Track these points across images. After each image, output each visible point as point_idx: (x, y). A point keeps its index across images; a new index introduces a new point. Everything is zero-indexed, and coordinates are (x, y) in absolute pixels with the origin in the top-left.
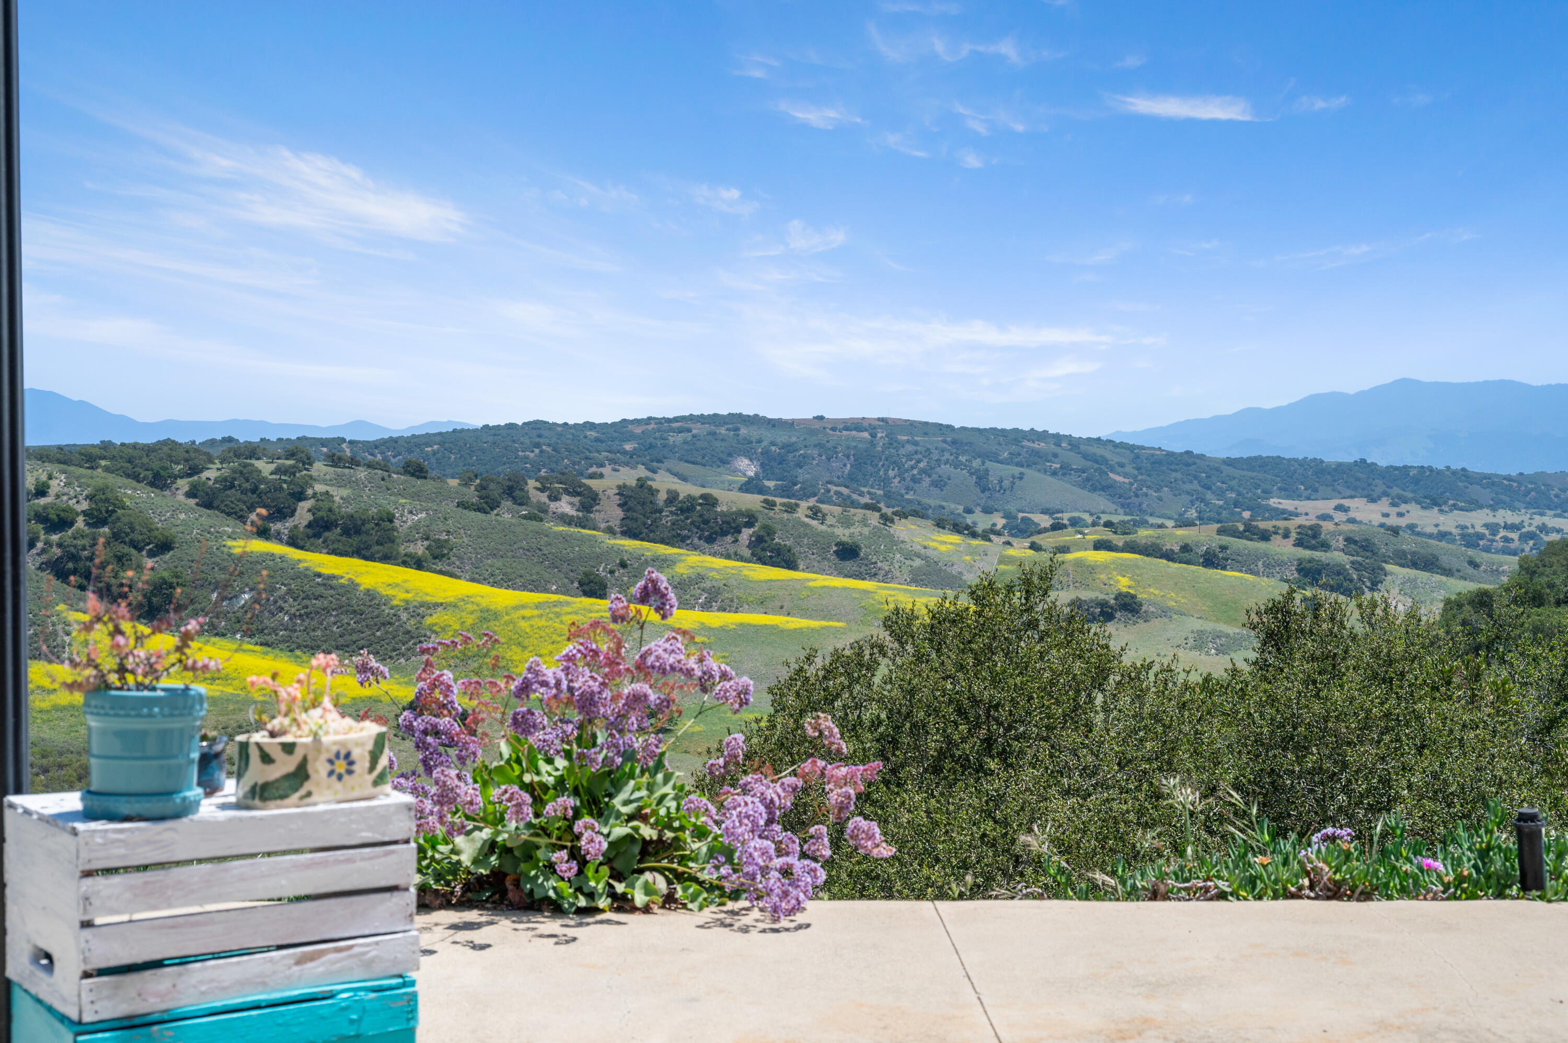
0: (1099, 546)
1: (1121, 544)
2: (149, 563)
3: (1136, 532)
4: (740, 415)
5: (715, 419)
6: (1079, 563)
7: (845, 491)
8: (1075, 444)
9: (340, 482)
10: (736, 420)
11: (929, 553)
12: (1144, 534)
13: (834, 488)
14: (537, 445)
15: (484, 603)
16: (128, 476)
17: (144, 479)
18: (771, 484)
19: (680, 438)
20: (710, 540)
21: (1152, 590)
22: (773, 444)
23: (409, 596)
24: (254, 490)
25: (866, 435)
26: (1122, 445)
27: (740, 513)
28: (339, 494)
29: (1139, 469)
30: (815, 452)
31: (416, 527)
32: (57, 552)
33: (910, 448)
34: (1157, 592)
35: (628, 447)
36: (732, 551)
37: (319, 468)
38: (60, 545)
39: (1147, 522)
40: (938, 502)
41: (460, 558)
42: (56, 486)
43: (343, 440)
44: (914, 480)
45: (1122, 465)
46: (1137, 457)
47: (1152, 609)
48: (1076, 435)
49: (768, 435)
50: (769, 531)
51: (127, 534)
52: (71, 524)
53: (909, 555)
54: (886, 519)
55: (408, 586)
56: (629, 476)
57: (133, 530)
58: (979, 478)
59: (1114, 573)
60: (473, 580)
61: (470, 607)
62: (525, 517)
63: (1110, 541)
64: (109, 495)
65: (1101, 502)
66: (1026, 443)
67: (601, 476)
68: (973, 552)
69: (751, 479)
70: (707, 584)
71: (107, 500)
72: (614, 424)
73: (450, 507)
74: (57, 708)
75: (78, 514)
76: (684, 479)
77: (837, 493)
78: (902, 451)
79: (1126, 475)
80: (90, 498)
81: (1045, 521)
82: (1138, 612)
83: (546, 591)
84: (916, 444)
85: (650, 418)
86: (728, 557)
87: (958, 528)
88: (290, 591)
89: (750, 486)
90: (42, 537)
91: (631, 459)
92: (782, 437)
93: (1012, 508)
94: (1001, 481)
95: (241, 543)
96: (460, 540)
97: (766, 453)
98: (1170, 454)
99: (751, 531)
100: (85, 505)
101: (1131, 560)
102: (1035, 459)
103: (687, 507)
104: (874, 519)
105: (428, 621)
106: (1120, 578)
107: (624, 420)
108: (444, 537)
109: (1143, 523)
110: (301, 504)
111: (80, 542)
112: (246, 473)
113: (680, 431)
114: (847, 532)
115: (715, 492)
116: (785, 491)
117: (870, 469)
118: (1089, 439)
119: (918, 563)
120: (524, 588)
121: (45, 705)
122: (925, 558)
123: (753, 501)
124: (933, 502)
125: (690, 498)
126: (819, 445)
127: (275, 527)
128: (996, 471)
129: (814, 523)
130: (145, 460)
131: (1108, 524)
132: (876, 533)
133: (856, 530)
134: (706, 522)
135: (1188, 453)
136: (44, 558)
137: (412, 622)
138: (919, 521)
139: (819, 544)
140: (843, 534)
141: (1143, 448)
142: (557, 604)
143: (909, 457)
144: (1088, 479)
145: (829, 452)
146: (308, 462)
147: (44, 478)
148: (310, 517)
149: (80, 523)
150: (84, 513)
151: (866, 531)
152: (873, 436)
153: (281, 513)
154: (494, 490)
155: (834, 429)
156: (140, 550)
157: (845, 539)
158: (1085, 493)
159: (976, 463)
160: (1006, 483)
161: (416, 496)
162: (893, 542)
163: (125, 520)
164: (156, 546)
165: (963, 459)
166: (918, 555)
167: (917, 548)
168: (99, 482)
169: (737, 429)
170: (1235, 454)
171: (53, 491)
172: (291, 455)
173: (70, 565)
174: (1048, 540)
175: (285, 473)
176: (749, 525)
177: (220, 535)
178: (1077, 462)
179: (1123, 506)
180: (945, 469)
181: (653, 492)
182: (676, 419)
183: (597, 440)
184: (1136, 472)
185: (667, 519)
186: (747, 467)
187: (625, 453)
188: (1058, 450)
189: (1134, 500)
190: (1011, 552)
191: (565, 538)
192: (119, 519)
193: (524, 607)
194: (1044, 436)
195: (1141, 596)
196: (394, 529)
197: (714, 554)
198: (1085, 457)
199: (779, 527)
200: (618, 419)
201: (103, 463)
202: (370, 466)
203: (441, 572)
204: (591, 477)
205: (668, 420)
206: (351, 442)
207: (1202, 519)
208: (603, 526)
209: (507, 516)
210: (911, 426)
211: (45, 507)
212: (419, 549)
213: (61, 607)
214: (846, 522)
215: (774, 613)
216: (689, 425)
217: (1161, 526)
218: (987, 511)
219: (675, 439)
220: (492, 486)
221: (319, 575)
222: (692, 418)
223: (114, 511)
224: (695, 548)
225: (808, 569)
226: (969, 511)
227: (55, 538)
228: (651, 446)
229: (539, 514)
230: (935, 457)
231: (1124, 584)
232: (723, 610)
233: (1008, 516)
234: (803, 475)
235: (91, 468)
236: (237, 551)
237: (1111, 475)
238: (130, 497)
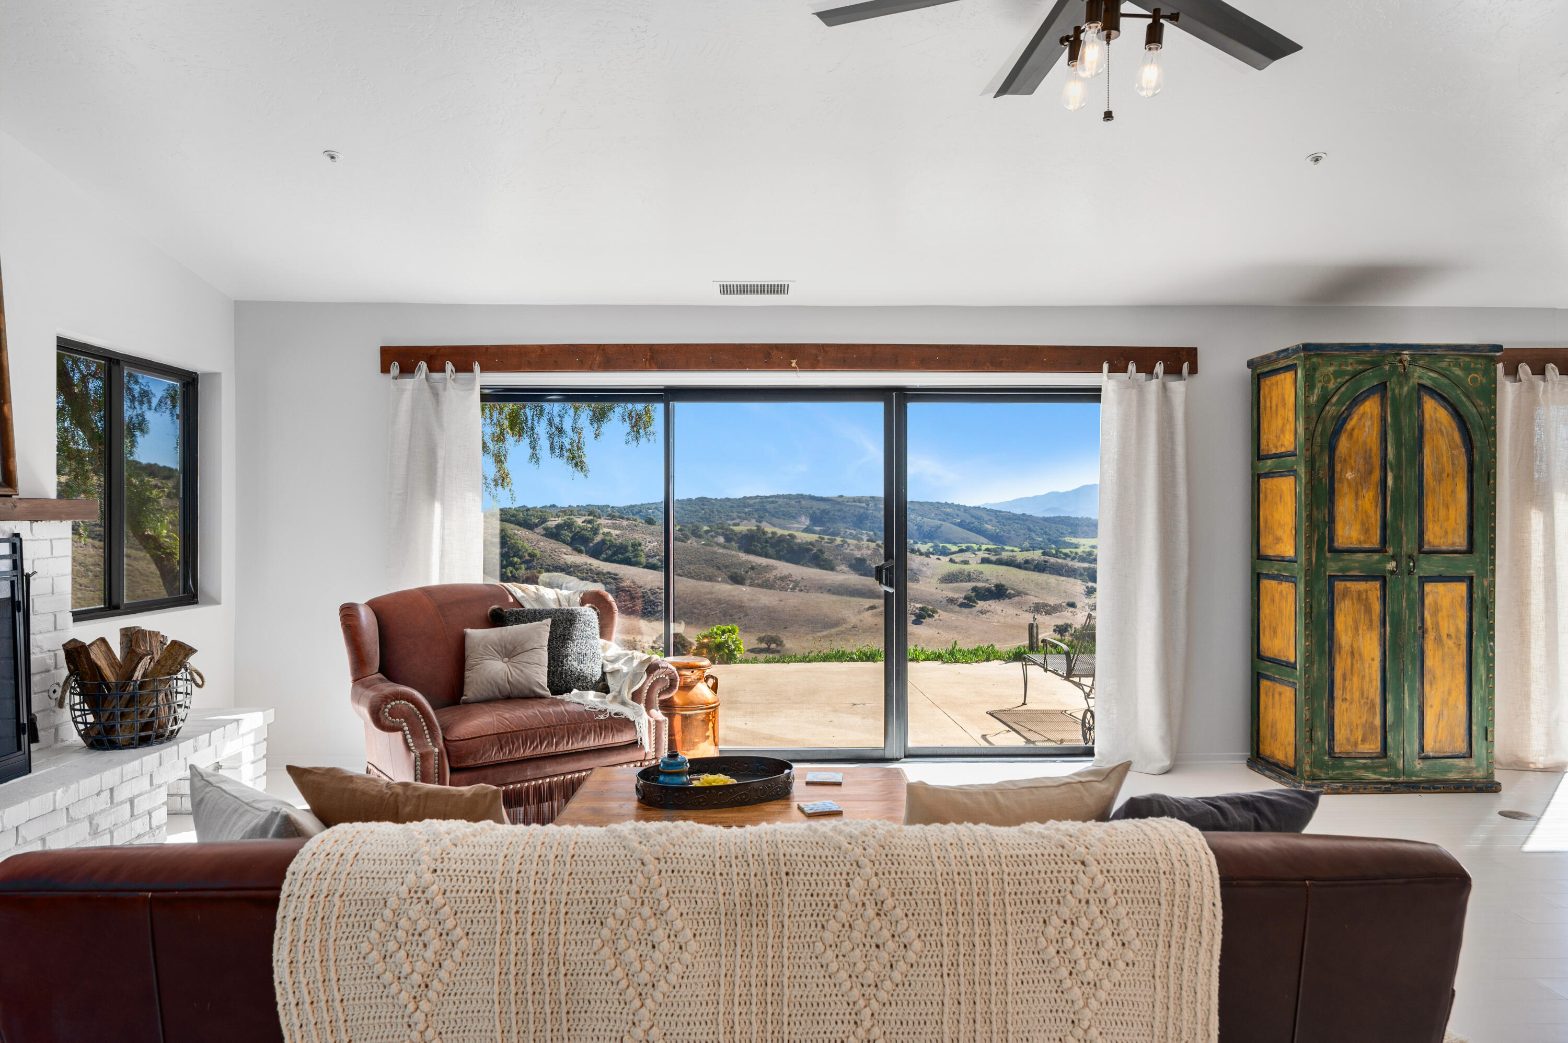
0: (982, 561)
1: (994, 560)
3: (1002, 554)
6: (974, 570)
7: (854, 532)
8: (967, 509)
9: (614, 527)
10: (800, 497)
12: (1005, 555)
13: (849, 531)
14: (703, 511)
18: (818, 528)
19: (772, 506)
22: (817, 509)
25: (864, 505)
26: (991, 510)
27: (806, 544)
28: (614, 533)
29: (999, 522)
30: (839, 512)
31: (652, 549)
35: (747, 510)
39: (1006, 549)
45: (992, 520)
46: (998, 516)
48: (968, 505)
49: (814, 505)
58: (920, 527)
60: (680, 575)
62: (704, 545)
63: (989, 558)
65: (982, 539)
66: (943, 509)
69: (808, 527)
72: (739, 499)
76: (779, 526)
79: (993, 525)
81: (953, 549)
85: (757, 496)
89: (807, 530)
91: (749, 517)
92: (824, 506)
93: (937, 540)
94: (932, 527)
97: (814, 513)
98: (1015, 515)
99: (813, 552)
102: (948, 518)
103: (781, 541)
107: (745, 497)
109: (1003, 549)
110: (597, 538)
112: (570, 522)
113: (773, 502)
117: (866, 521)
118: (974, 507)
125: (782, 536)
126: (842, 509)
128: (929, 523)
129: (844, 548)
131: (987, 550)
132: (874, 553)
133: (864, 552)
134: (791, 548)
135: (1024, 514)
139: (846, 559)
140: (858, 554)
141: (1002, 511)
144: (973, 528)
145: (846, 513)
146: (599, 517)
151: (869, 552)
152: (868, 505)
154: (688, 531)
155: (848, 502)
158: (973, 535)
159: (919, 518)
160: (934, 529)
169: (799, 502)
170: (1047, 515)
172: (590, 514)
176: (811, 549)
178: (968, 518)
179: (993, 541)
181: (764, 533)
182: (770, 497)
183: (732, 507)
184: (997, 524)
186: (806, 521)
187: (747, 513)
188: (958, 512)
189: (998, 538)
198: (972, 516)
200: (740, 497)
205: (766, 497)
207: (1033, 548)
209: (695, 544)
212: (654, 560)
216: (776, 500)
217: (1013, 551)
218: (924, 543)
219: (770, 506)
222: (778, 496)
226: (916, 543)
228: (759, 510)
229: (710, 543)
237: (986, 525)
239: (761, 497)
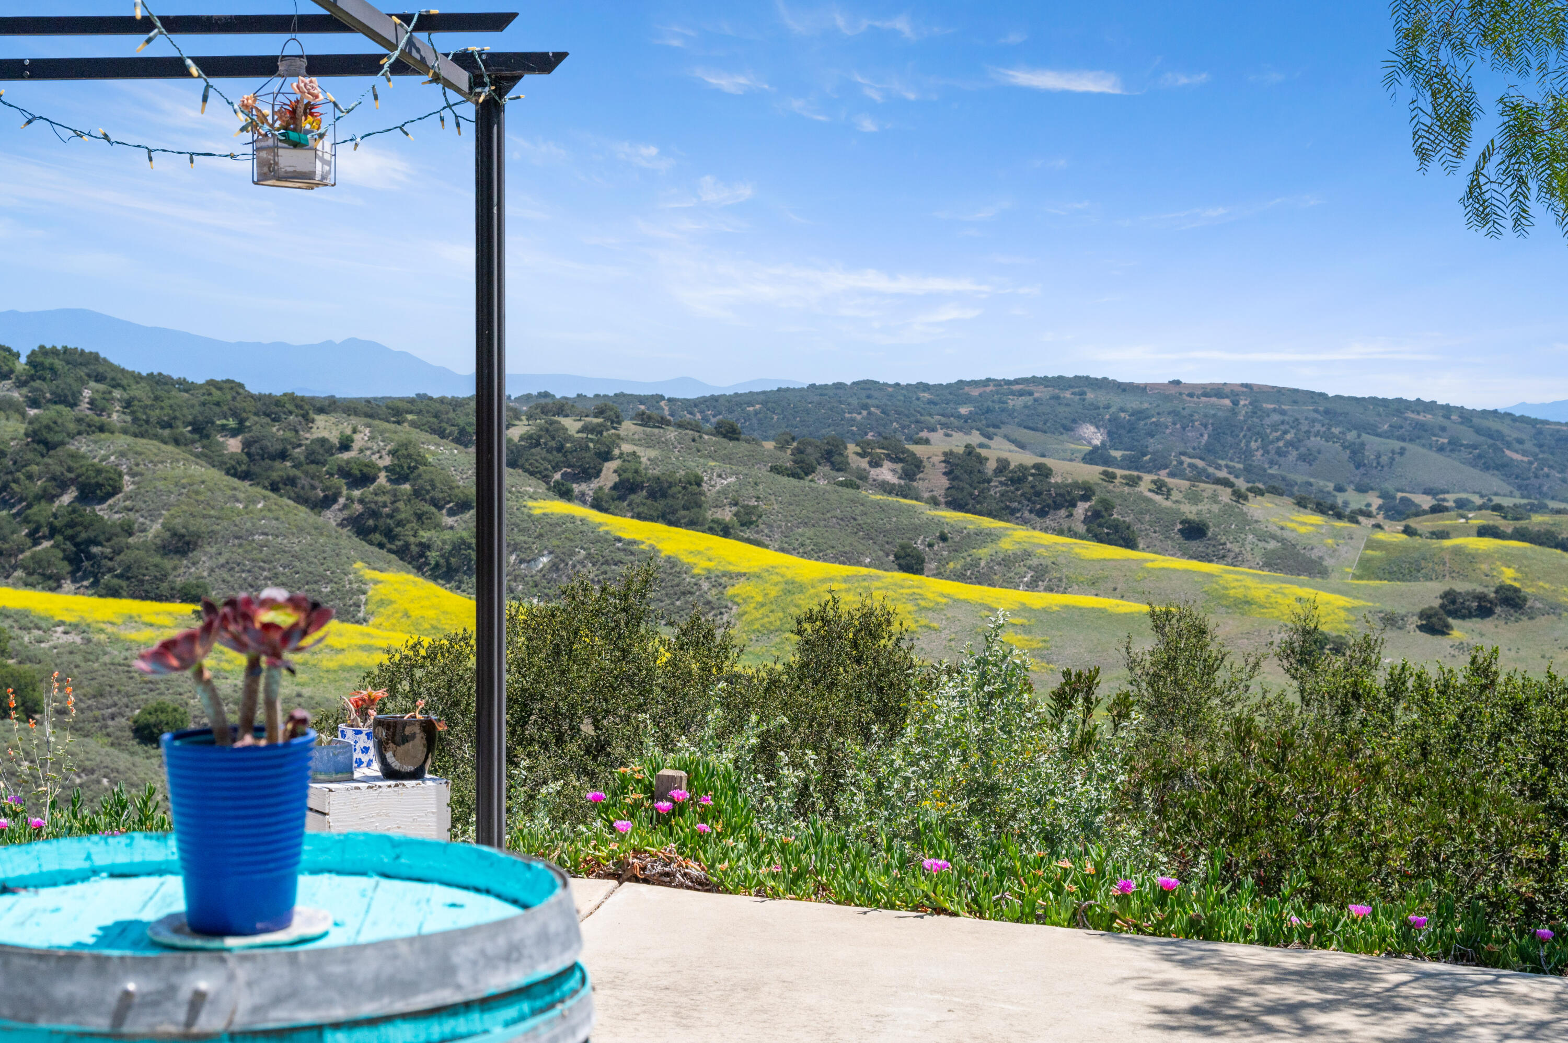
0: (1483, 532)
1: (1509, 530)
2: (450, 521)
3: (1529, 518)
4: (1087, 378)
5: (1059, 382)
6: (1457, 551)
7: (1200, 463)
8: (1466, 416)
9: (649, 443)
10: (1083, 383)
11: (1286, 534)
12: (1540, 520)
13: (1187, 460)
14: (865, 407)
15: (789, 574)
16: (433, 431)
17: (450, 434)
18: (1117, 454)
19: (1019, 402)
20: (1042, 513)
21: (1541, 584)
22: (1122, 410)
23: (711, 565)
24: (560, 448)
25: (1227, 402)
26: (1523, 419)
27: (1076, 485)
28: (646, 455)
29: (1541, 446)
30: (1170, 419)
31: (724, 492)
32: (358, 508)
33: (1276, 417)
34: (1547, 586)
35: (964, 410)
36: (1065, 527)
37: (628, 427)
38: (361, 501)
39: (1546, 506)
40: (1306, 478)
41: (770, 526)
42: (360, 440)
43: (662, 398)
44: (1279, 453)
45: (1520, 441)
46: (1540, 432)
47: (1538, 605)
48: (1469, 406)
49: (1117, 401)
50: (1107, 506)
51: (428, 492)
52: (373, 479)
53: (1263, 537)
54: (1239, 496)
55: (710, 553)
56: (958, 442)
57: (434, 487)
58: (1354, 453)
59: (1498, 563)
60: (782, 550)
61: (776, 578)
62: (841, 484)
63: (1497, 528)
64: (412, 450)
65: (1494, 482)
66: (1410, 415)
67: (927, 442)
68: (1337, 535)
69: (1096, 448)
70: (1034, 562)
71: (409, 456)
72: (949, 386)
73: (762, 471)
74: (343, 668)
75: (380, 470)
76: (1022, 446)
77: (1190, 465)
78: (1267, 421)
79: (1524, 453)
80: (393, 453)
81: (1426, 502)
82: (1521, 608)
83: (859, 563)
84: (1283, 413)
85: (988, 380)
86: (1060, 533)
87: (1321, 508)
88: (589, 556)
89: (1094, 456)
90: (345, 492)
91: (966, 424)
92: (1133, 403)
93: (1389, 486)
94: (1378, 456)
95: (541, 503)
96: (771, 507)
97: (1114, 420)
99: (1087, 505)
100: (387, 461)
101: (1519, 549)
102: (1420, 432)
103: (1017, 478)
104: (1225, 495)
105: (730, 591)
106: (1504, 569)
107: (960, 382)
108: (753, 503)
109: (1540, 508)
110: (607, 465)
111: (381, 499)
112: (552, 431)
113: (1021, 394)
114: (1194, 509)
115: (1049, 462)
116: (1133, 463)
117: (1230, 439)
118: (1484, 412)
119: (1272, 545)
120: (836, 559)
121: (332, 665)
122: (1282, 540)
123: (1091, 473)
124: (1300, 478)
125: (1022, 468)
126: (1174, 413)
127: (577, 488)
128: (1374, 444)
129: (1158, 498)
130: (451, 415)
131: (1497, 508)
132: (1227, 511)
133: (1203, 507)
134: (1038, 494)
136: (346, 514)
137: (714, 591)
138: (1278, 499)
139: (1162, 521)
140: (1190, 511)
141: (1546, 422)
142: (865, 578)
143: (1274, 427)
144: (1480, 456)
145: (1184, 420)
146: (616, 420)
147: (348, 431)
148: (615, 478)
149: (382, 479)
150: (386, 468)
151: (1215, 508)
152: (1235, 403)
153: (588, 473)
154: (812, 455)
155: (1191, 395)
156: (440, 508)
157: (1192, 517)
158: (1476, 472)
159: (1351, 436)
160: (1384, 459)
161: (728, 459)
162: (1246, 522)
163: (427, 477)
164: (456, 505)
165: (1336, 430)
166: (1274, 537)
167: (1273, 529)
168: (402, 437)
169: (1083, 393)
171: (356, 446)
172: (600, 412)
173: (371, 522)
174: (1424, 524)
175: (592, 431)
176: (1086, 498)
177: (521, 495)
178: (1468, 436)
179: (1519, 487)
180: (1315, 442)
181: (982, 460)
182: (1017, 382)
183: (931, 402)
184: (1537, 450)
185: (996, 489)
186: (1094, 435)
187: (959, 416)
188: (1446, 423)
189: (1533, 481)
190: (1380, 536)
191: (882, 508)
192: (420, 475)
193: (831, 580)
194: (1431, 406)
195: (1528, 590)
196: (702, 493)
197: (1045, 530)
198: (1478, 431)
199: (1118, 501)
200: (953, 380)
201: (410, 417)
202: (680, 426)
203: (748, 541)
204: (917, 442)
205: (1008, 383)
206: (670, 400)
208: (926, 495)
209: (822, 483)
210: (1279, 393)
211: (348, 462)
212: (727, 515)
213: (359, 565)
214: (1194, 498)
215: (1107, 595)
216: (1031, 388)
218: (1362, 489)
219: (1015, 403)
220: (810, 450)
221: (619, 540)
222: (1034, 380)
223: (416, 468)
224: (1025, 522)
225: (1149, 548)
226: (1340, 489)
227: (357, 493)
228: (989, 410)
229: (858, 480)
230: (1304, 428)
231: (1508, 575)
232: (1050, 589)
233: (1384, 495)
234: (1153, 445)
235: (399, 423)
236: (537, 512)
237: (1508, 452)
238: (433, 454)
239: (999, 383)
